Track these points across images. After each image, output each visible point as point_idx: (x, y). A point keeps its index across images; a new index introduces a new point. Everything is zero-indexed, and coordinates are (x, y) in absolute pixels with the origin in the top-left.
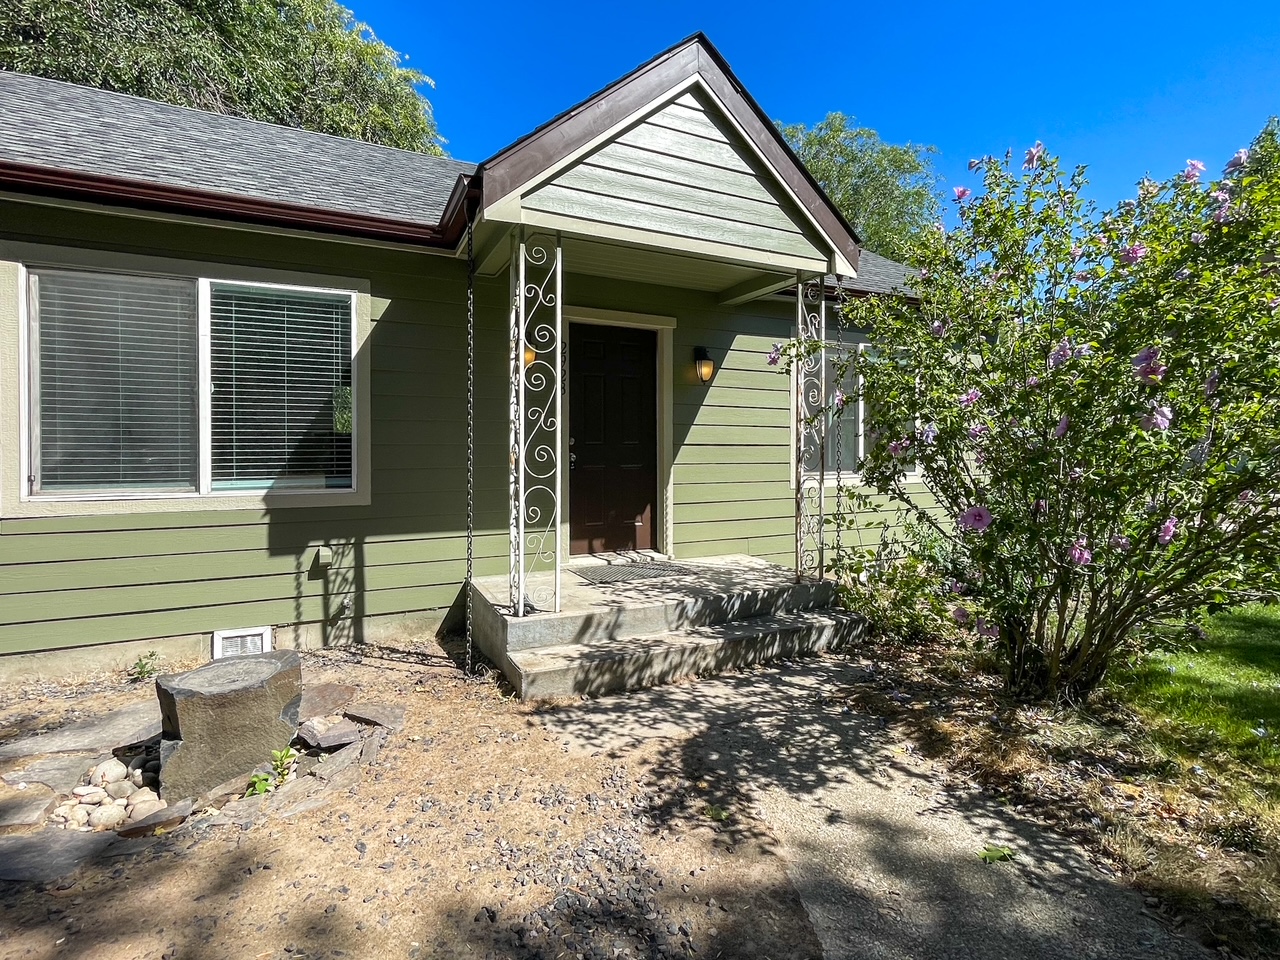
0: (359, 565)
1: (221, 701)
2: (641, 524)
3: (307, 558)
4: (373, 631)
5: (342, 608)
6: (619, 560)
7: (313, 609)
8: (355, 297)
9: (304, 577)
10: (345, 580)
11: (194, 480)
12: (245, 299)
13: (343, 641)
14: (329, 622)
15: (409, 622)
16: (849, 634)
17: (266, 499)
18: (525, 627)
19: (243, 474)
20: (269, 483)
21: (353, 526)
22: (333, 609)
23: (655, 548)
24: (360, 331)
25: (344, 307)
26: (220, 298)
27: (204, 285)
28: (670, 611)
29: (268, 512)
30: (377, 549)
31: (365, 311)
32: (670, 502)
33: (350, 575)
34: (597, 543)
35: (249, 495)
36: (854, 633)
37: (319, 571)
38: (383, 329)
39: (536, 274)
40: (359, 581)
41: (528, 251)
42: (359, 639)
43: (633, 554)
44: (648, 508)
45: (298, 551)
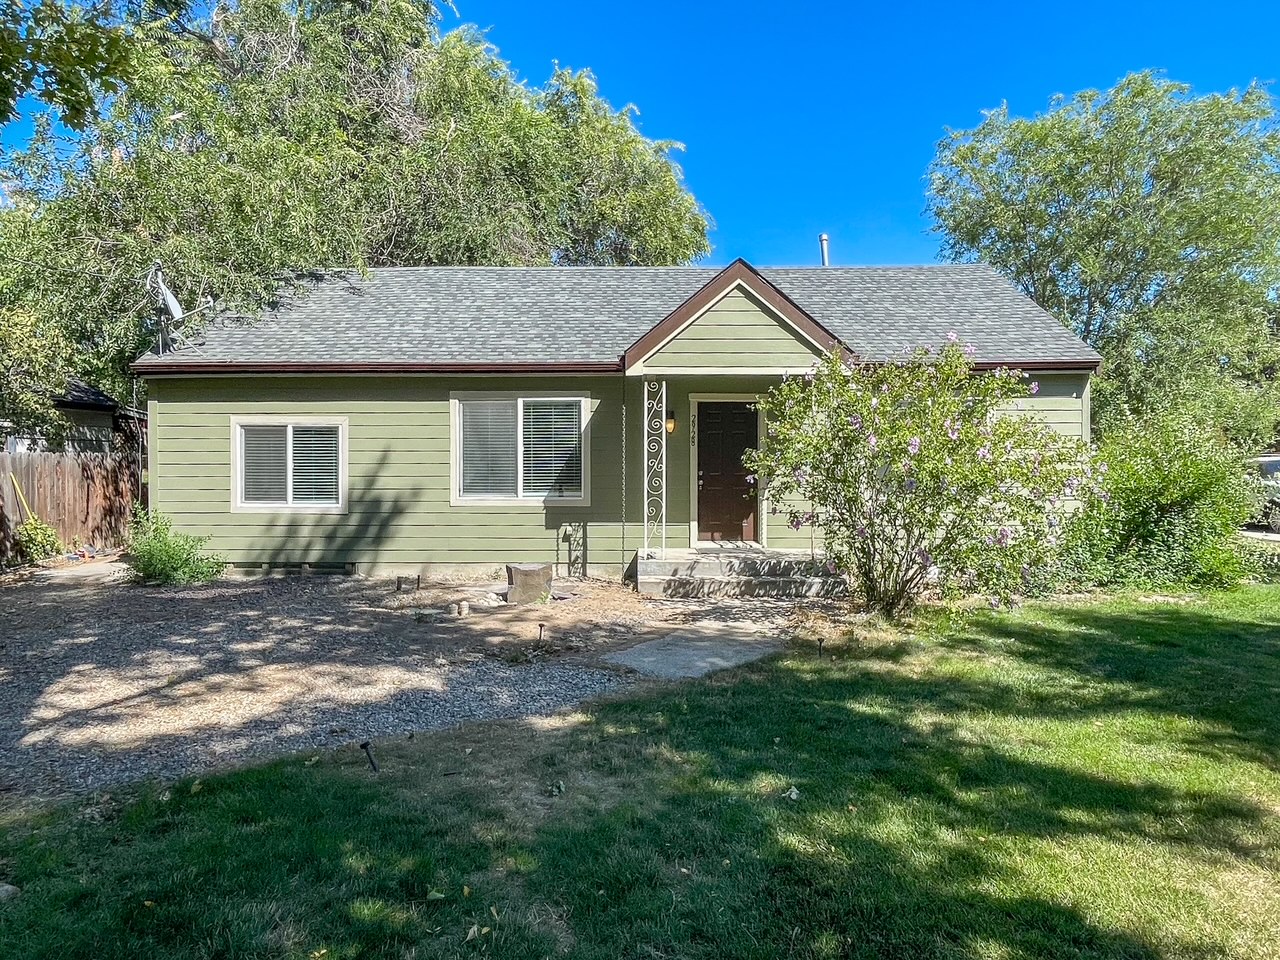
0: (585, 537)
1: (526, 574)
2: (747, 524)
3: (562, 531)
4: (591, 571)
5: (577, 557)
6: (729, 545)
7: (564, 557)
8: (583, 400)
9: (560, 540)
10: (578, 544)
11: (516, 492)
12: (536, 406)
13: (577, 575)
14: (571, 564)
15: (609, 569)
16: (833, 590)
17: (544, 502)
18: (646, 564)
19: (535, 491)
20: (546, 494)
21: (581, 516)
22: (573, 559)
23: (756, 540)
24: (586, 417)
25: (578, 405)
26: (527, 406)
27: (520, 402)
28: (724, 566)
29: (545, 507)
30: (593, 529)
31: (588, 406)
32: (764, 512)
33: (581, 542)
34: (716, 535)
35: (537, 500)
36: (837, 590)
37: (567, 538)
38: (597, 414)
39: (653, 396)
40: (585, 544)
41: (649, 385)
42: (585, 575)
43: (740, 543)
44: (752, 515)
45: (558, 528)
